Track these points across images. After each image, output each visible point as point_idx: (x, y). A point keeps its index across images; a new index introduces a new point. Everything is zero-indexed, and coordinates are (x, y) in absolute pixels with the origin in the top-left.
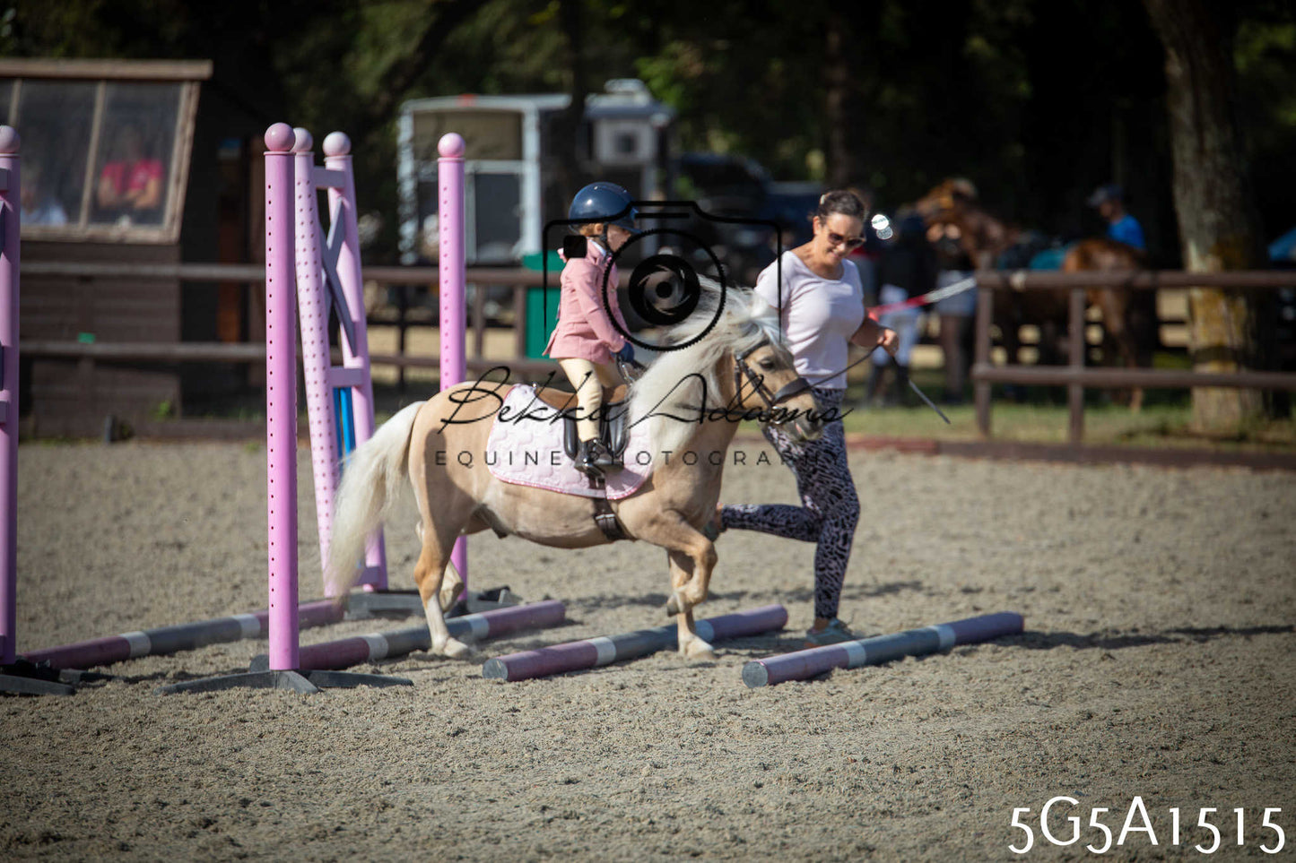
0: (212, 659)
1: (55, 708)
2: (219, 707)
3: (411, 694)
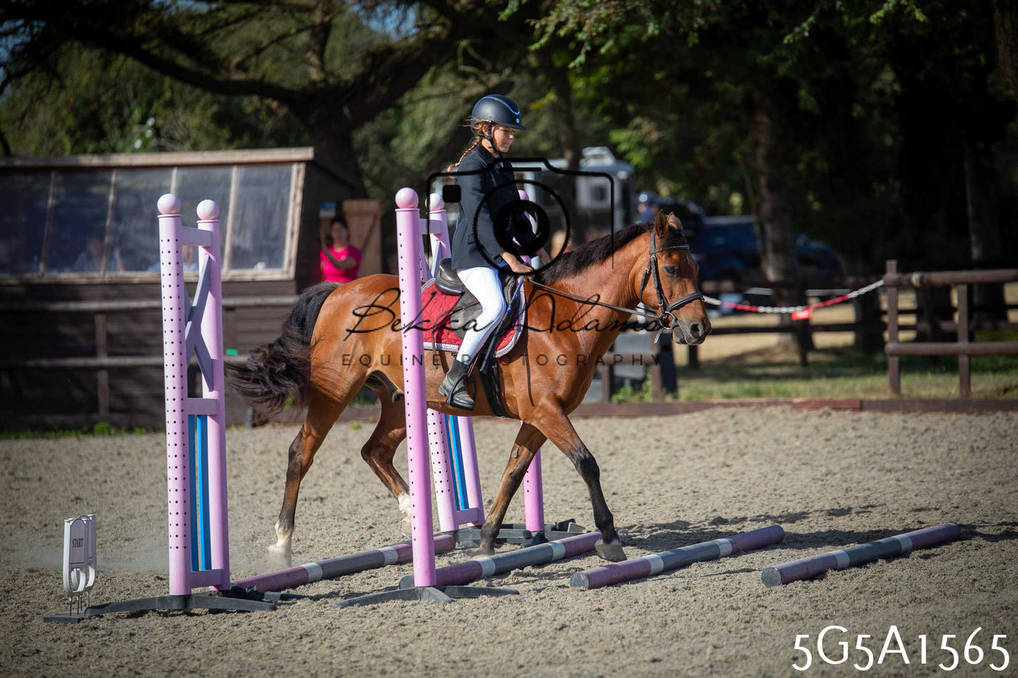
0: (367, 581)
1: (265, 620)
2: (382, 615)
3: (520, 601)
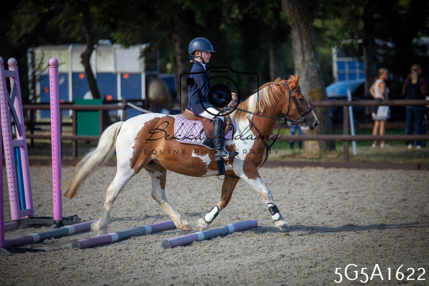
3: (45, 255)
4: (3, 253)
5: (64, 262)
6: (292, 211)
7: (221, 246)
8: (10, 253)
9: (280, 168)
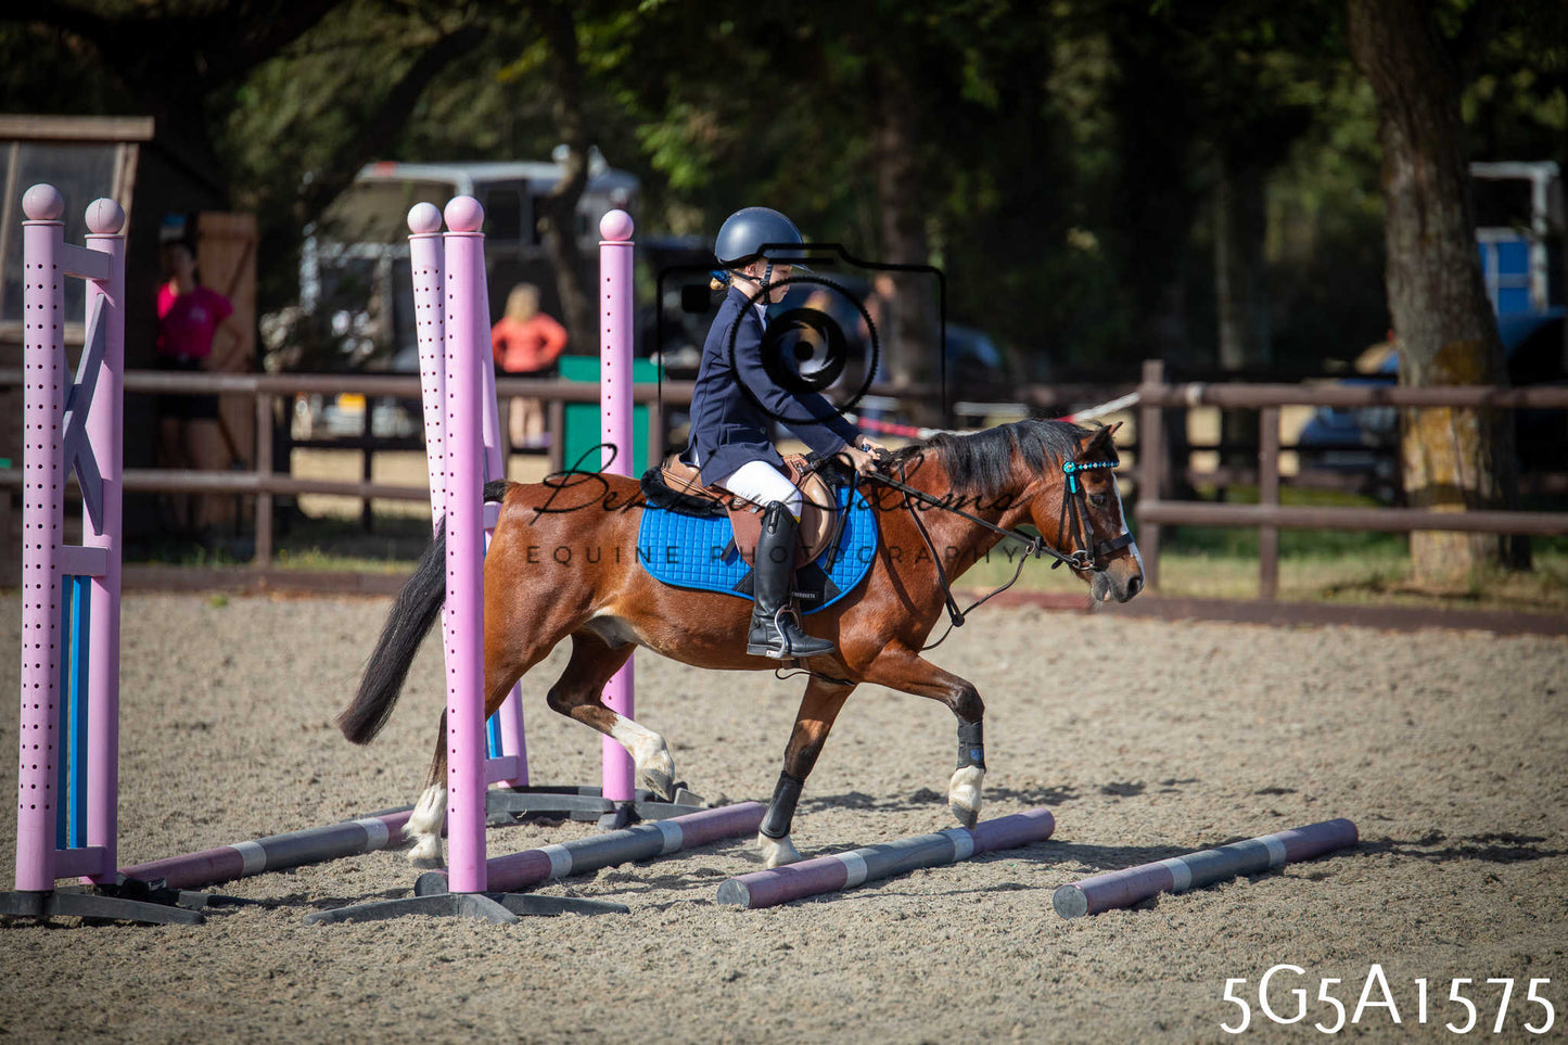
4: (487, 913)
5: (722, 954)
6: (1457, 790)
7: (1270, 915)
8: (514, 917)
9: (1329, 629)
